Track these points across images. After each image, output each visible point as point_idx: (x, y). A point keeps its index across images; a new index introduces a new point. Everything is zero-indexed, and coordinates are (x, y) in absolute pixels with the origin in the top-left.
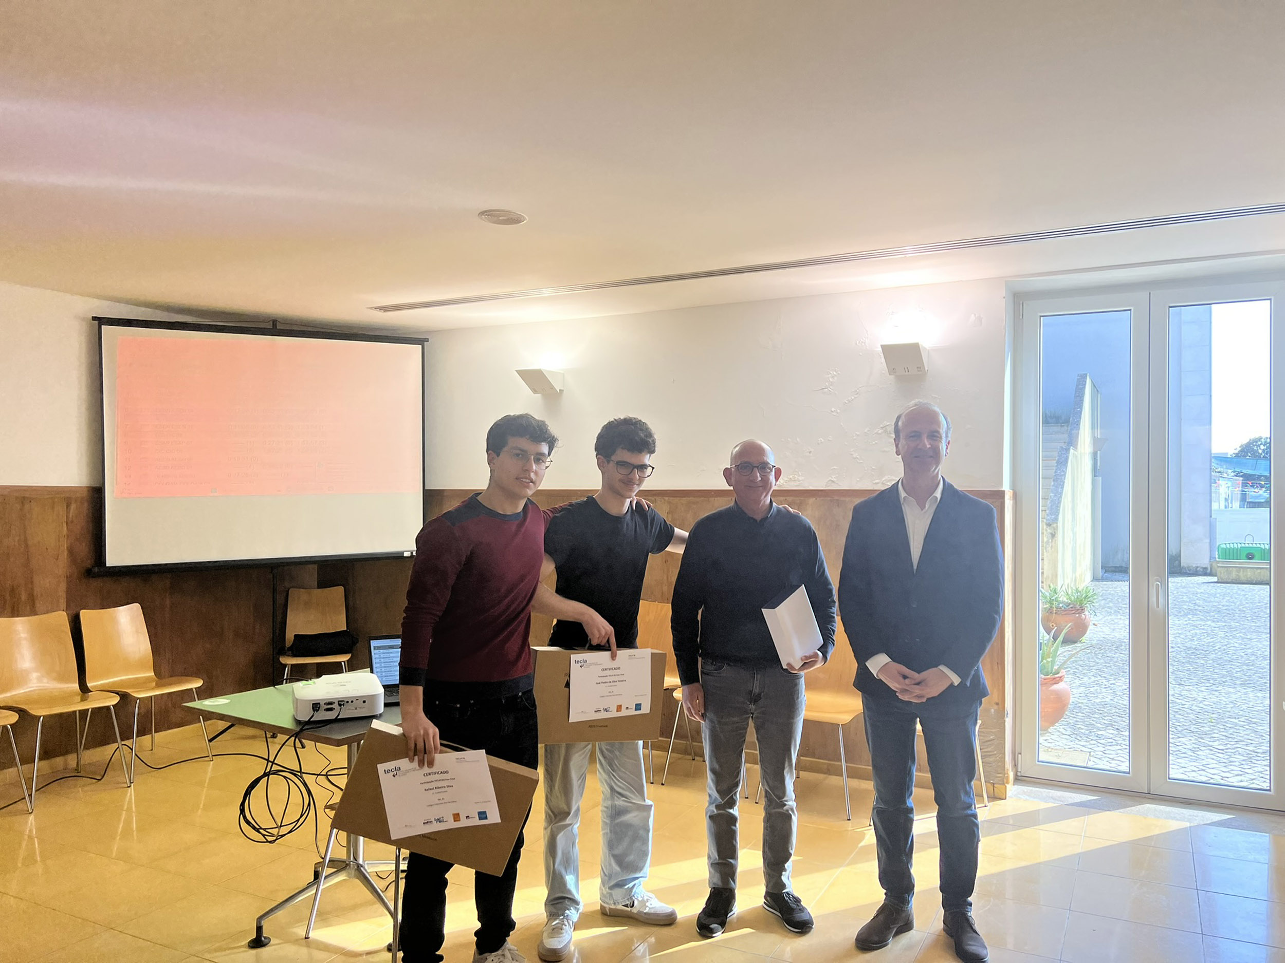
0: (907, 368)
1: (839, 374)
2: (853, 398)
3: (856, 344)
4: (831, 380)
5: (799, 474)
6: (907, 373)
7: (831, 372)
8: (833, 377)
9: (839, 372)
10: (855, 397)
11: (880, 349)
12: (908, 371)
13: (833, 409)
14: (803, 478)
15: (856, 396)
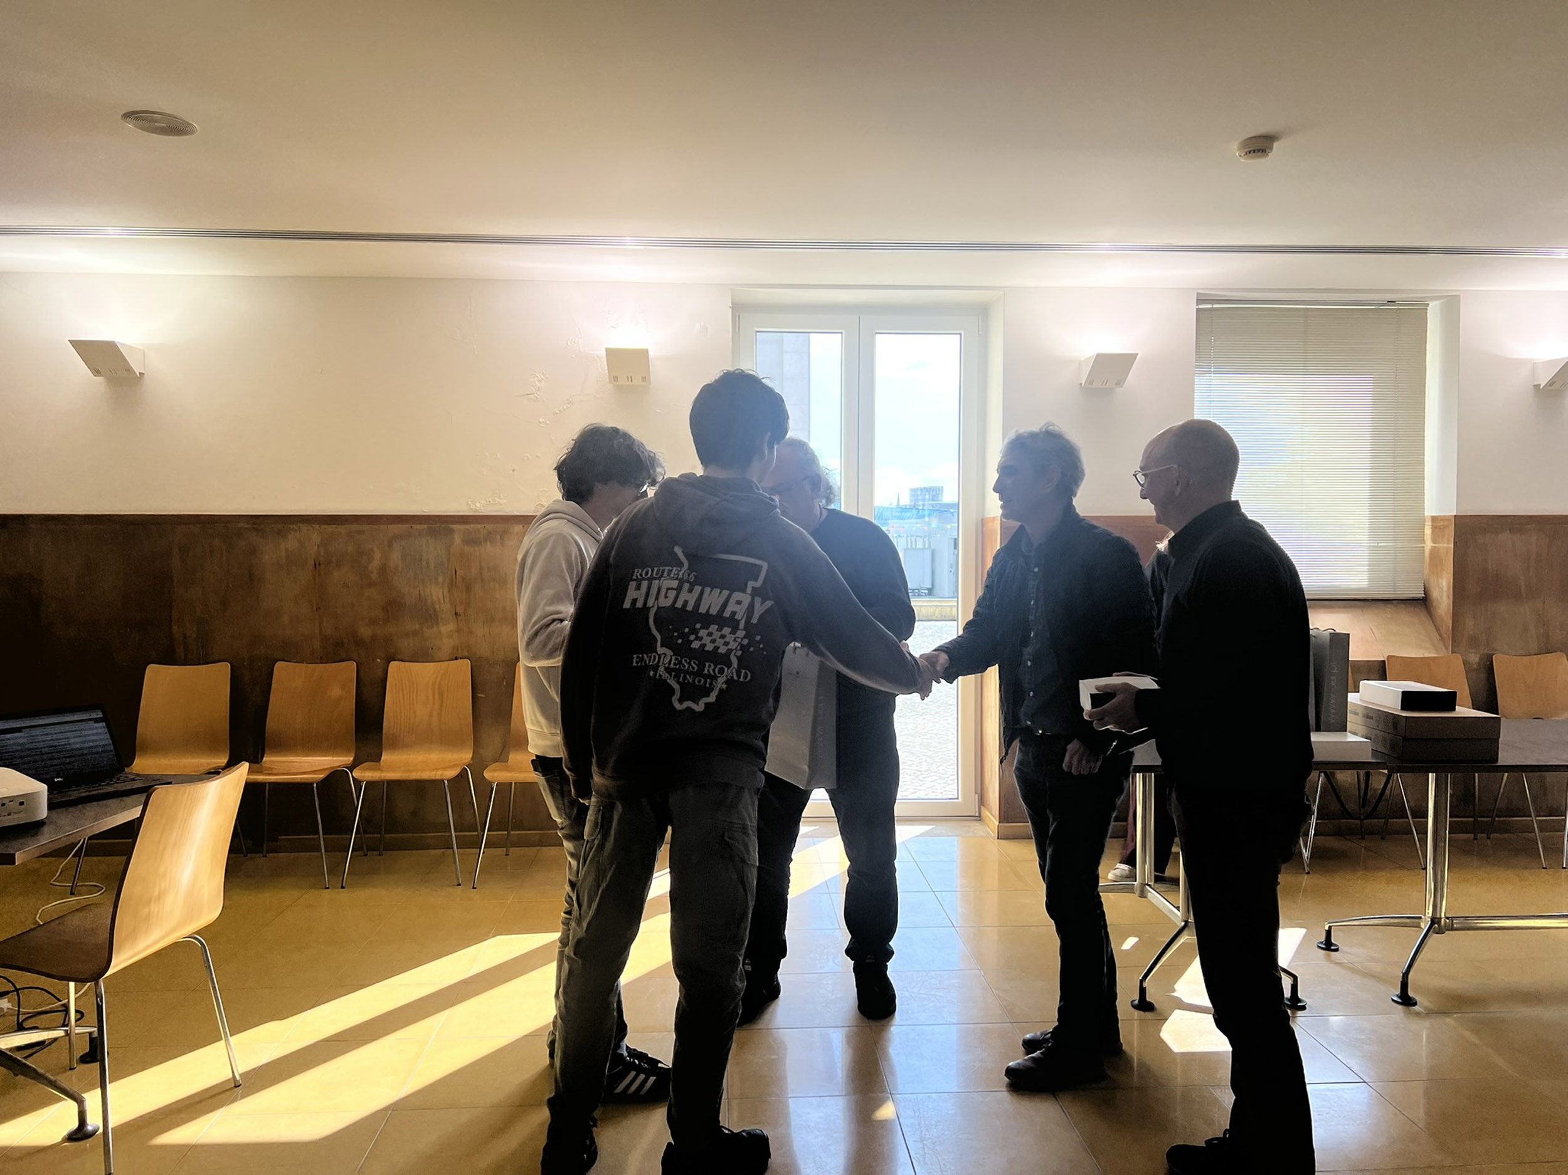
0: (631, 377)
1: (547, 378)
2: (565, 407)
3: (567, 344)
4: (538, 384)
5: (500, 496)
6: (630, 383)
7: (538, 375)
8: (540, 381)
9: (547, 376)
10: (568, 408)
11: (605, 353)
12: (631, 381)
13: (541, 420)
14: (505, 501)
15: (569, 406)
